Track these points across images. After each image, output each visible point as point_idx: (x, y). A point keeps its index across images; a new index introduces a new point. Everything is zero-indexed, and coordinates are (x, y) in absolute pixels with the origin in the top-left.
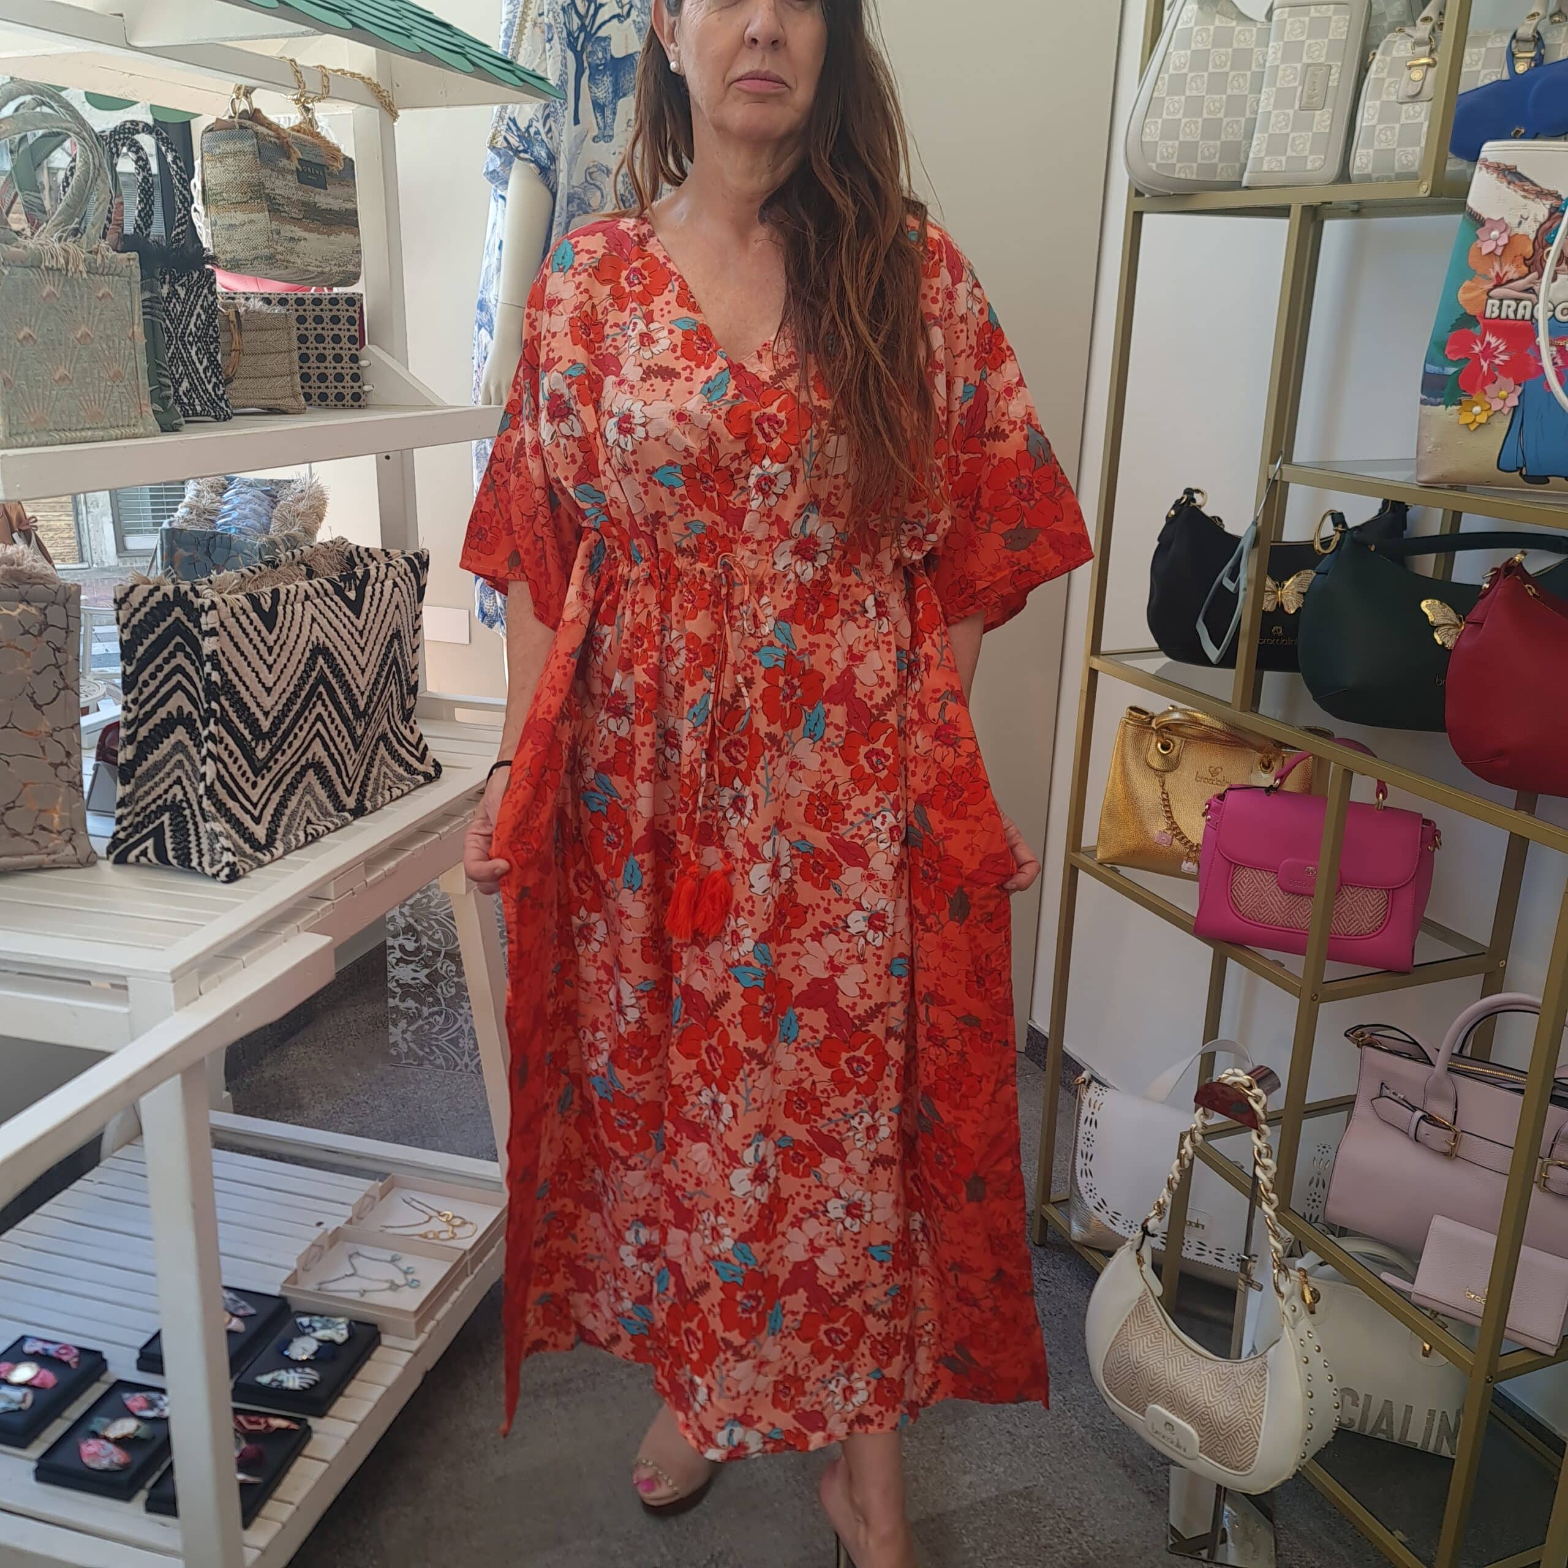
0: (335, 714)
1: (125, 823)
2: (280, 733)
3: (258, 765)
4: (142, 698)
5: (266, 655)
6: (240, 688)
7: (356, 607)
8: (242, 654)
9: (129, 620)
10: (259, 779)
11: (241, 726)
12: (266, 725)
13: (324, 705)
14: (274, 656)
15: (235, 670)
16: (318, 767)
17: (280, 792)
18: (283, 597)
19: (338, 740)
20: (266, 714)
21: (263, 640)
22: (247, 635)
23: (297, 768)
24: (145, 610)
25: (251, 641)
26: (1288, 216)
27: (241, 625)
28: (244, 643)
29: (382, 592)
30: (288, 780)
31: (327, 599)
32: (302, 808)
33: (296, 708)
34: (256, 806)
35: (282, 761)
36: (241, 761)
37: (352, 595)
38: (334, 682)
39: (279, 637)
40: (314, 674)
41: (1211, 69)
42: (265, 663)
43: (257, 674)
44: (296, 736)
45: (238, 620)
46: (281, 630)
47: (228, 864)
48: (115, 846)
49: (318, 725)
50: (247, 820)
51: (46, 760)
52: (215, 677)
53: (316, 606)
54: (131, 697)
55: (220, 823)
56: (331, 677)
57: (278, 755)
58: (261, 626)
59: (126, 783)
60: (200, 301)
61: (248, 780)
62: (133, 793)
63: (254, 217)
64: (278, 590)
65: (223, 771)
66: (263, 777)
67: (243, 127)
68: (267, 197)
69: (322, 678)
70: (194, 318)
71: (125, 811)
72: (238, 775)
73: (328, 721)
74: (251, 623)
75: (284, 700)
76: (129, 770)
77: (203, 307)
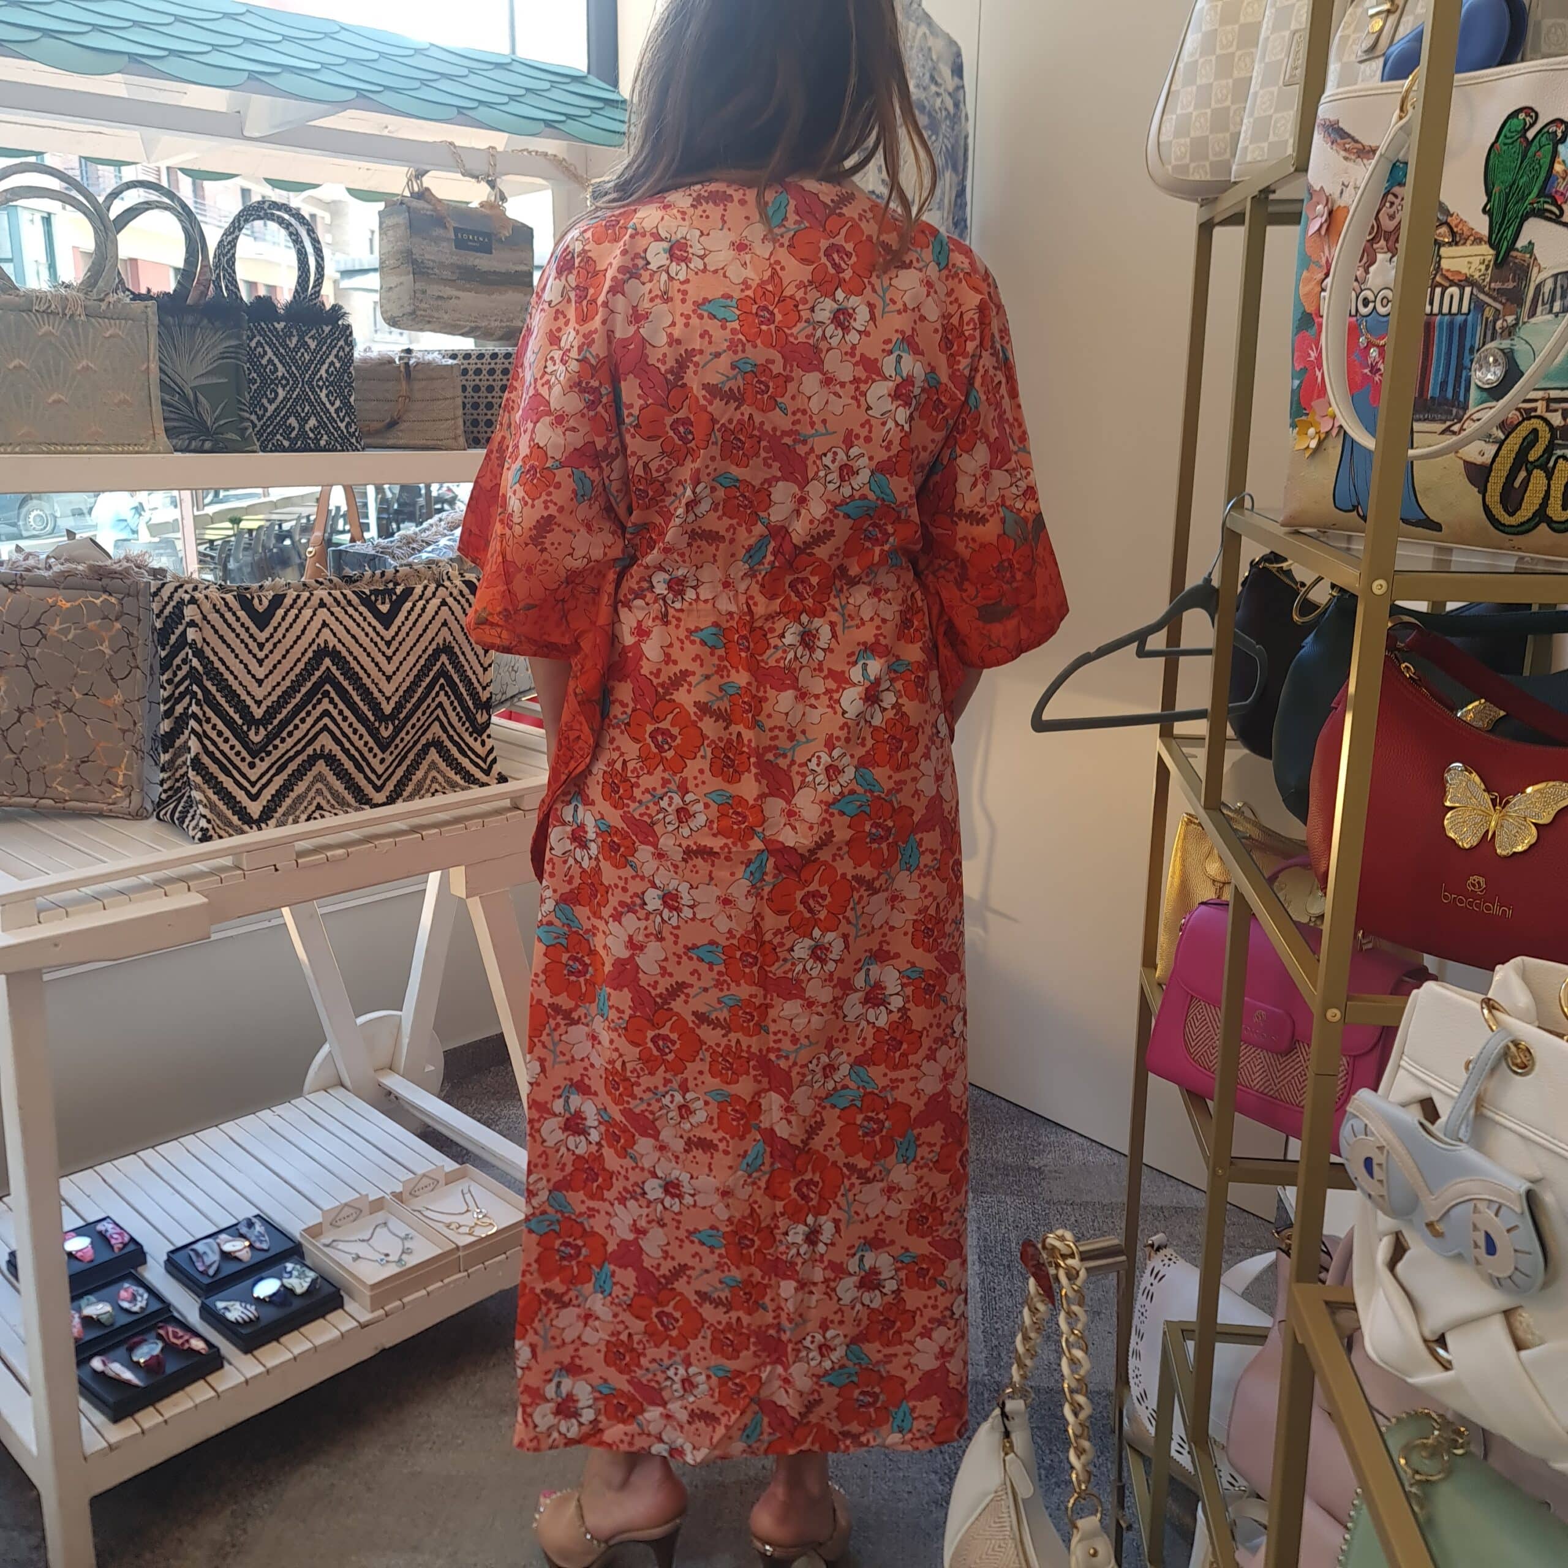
0: (347, 712)
1: (166, 786)
2: (276, 722)
3: (254, 748)
4: (177, 680)
5: (256, 650)
6: (227, 675)
7: (387, 620)
8: (229, 646)
9: (162, 611)
10: (257, 761)
11: (231, 711)
12: (258, 713)
13: (332, 701)
14: (266, 651)
15: (221, 659)
16: (331, 760)
17: (284, 775)
18: (288, 601)
19: (355, 738)
20: (259, 703)
21: (251, 636)
22: (233, 630)
23: (303, 757)
24: (172, 604)
25: (238, 636)
27: (225, 621)
28: (230, 637)
29: (423, 609)
30: (292, 766)
31: (350, 610)
32: (312, 794)
33: (294, 702)
34: (253, 784)
35: (283, 748)
36: (233, 741)
37: (384, 608)
38: (345, 684)
39: (272, 636)
40: (318, 674)
41: (1218, 51)
42: (255, 656)
43: (246, 666)
44: (296, 727)
45: (222, 616)
46: (276, 629)
47: (202, 829)
48: (159, 804)
49: (326, 720)
50: (241, 796)
51: (118, 725)
52: (195, 662)
53: (332, 614)
54: (165, 678)
55: (204, 792)
56: (341, 678)
57: (277, 742)
58: (249, 623)
59: (165, 751)
60: (335, 352)
61: (243, 760)
62: (172, 761)
63: (403, 279)
64: (285, 596)
65: (211, 748)
66: (262, 760)
67: (402, 203)
68: (414, 262)
69: (328, 677)
70: (325, 366)
71: (163, 775)
72: (231, 754)
73: (339, 719)
74: (238, 619)
75: (279, 691)
76: (168, 741)
77: (336, 356)
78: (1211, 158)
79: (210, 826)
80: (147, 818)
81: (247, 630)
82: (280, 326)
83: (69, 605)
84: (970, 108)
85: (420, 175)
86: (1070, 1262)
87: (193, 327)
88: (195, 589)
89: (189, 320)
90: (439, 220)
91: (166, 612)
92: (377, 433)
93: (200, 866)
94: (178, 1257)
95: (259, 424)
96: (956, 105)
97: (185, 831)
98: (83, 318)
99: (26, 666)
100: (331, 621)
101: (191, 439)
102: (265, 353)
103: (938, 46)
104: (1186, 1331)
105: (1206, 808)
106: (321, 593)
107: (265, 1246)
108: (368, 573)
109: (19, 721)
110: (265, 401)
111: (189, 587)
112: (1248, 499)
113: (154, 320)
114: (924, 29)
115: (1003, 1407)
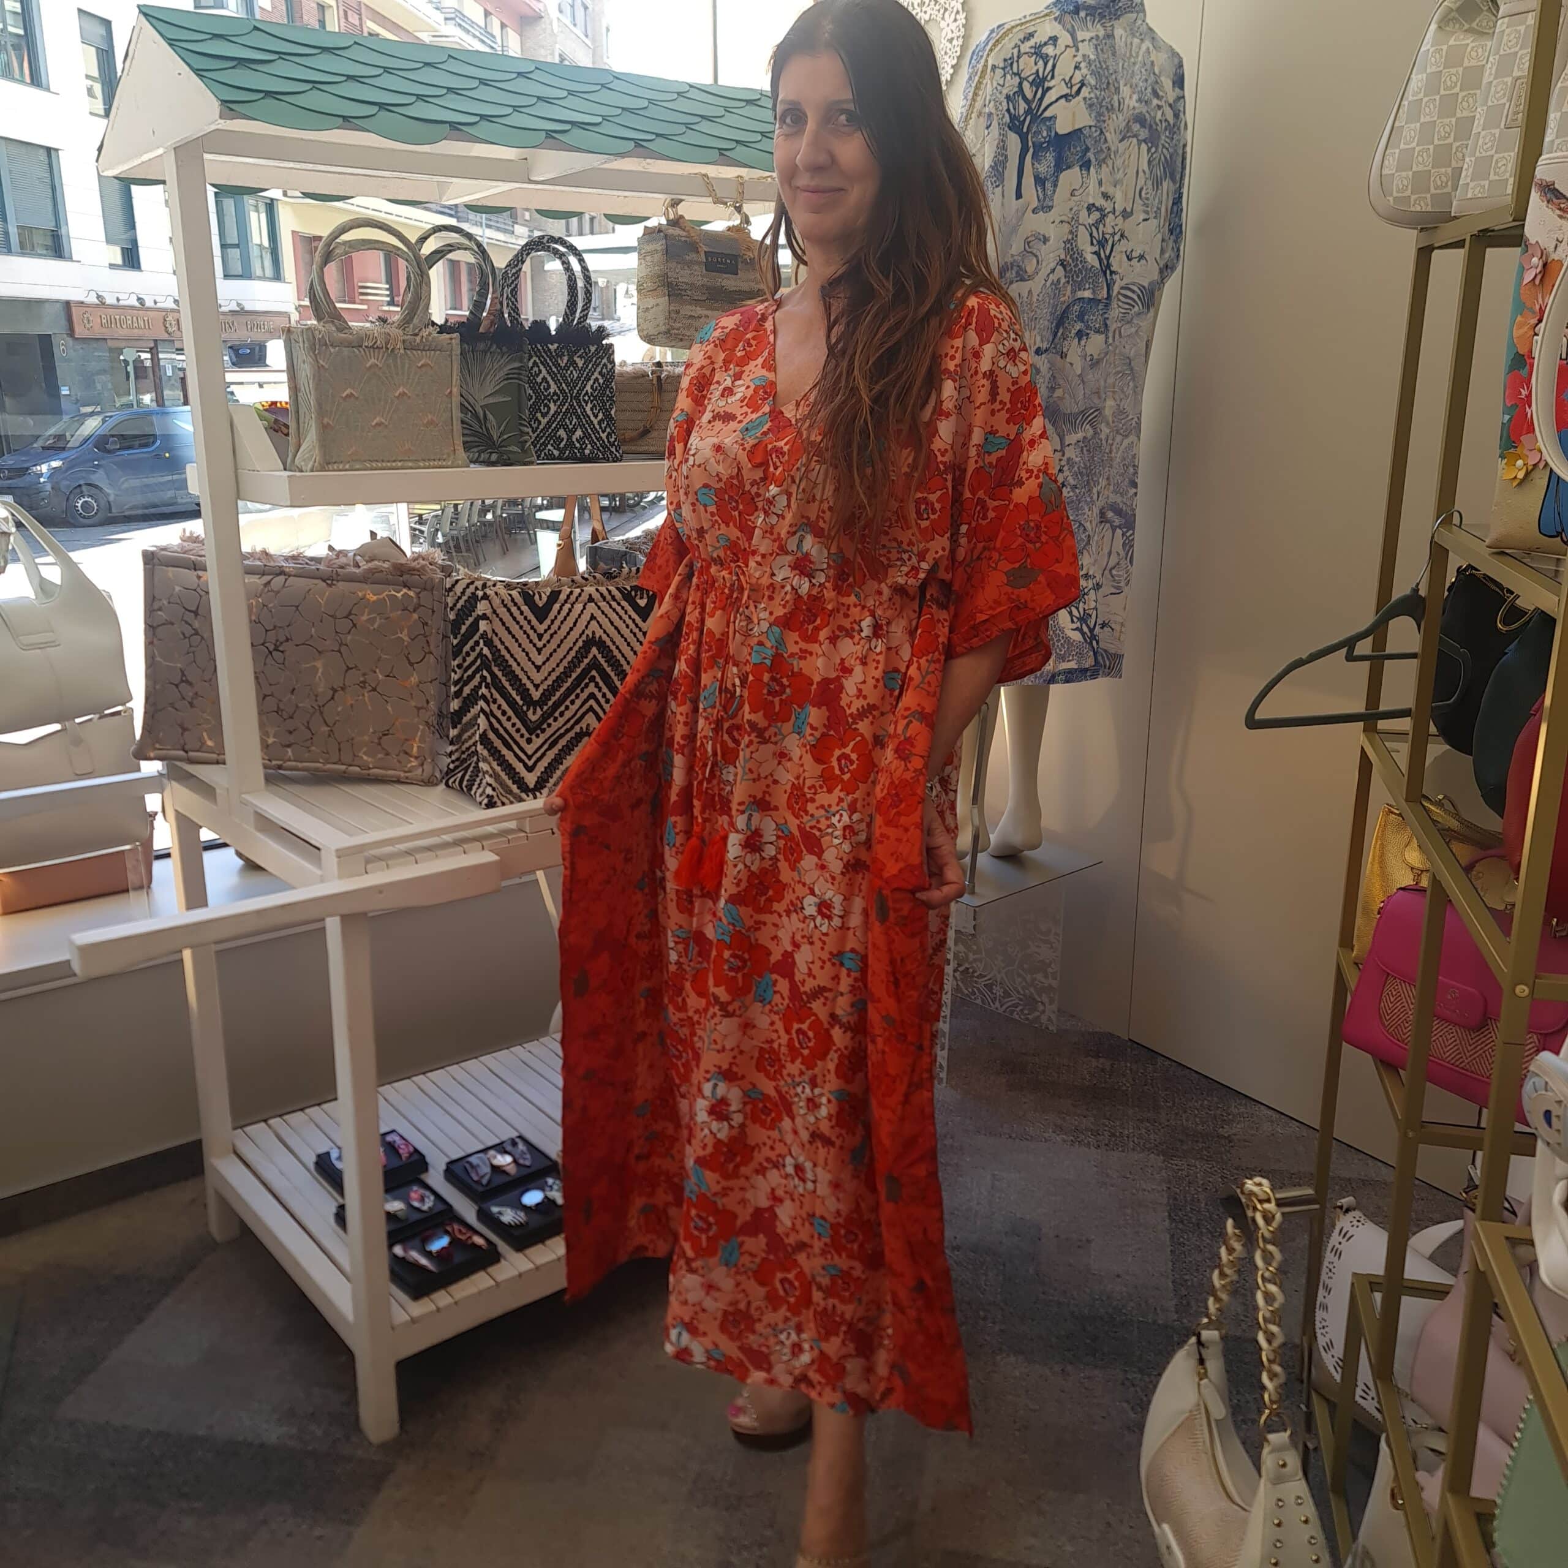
0: (609, 695)
1: (453, 757)
2: (550, 703)
3: (531, 725)
4: (466, 664)
5: (536, 640)
6: (511, 662)
8: (513, 637)
9: (455, 605)
10: (533, 737)
11: (514, 693)
12: (536, 695)
13: (597, 685)
14: (544, 641)
15: (506, 648)
17: (555, 750)
18: (563, 597)
20: (537, 687)
21: (532, 628)
22: (518, 623)
23: (572, 734)
24: (464, 598)
25: (521, 627)
26: (1463, 247)
27: (512, 615)
28: (515, 628)
30: (563, 742)
31: (614, 604)
33: (566, 685)
34: (530, 757)
35: (555, 726)
36: (515, 720)
37: (642, 603)
38: (609, 670)
39: (549, 627)
40: (586, 661)
41: (1442, 92)
42: (535, 645)
43: (527, 655)
44: (567, 708)
45: (509, 610)
46: (552, 622)
47: (488, 796)
48: (447, 773)
49: (592, 702)
50: (519, 767)
51: (413, 703)
52: (486, 651)
53: (599, 608)
54: (456, 663)
55: (489, 764)
56: (605, 665)
57: (551, 721)
58: (531, 617)
59: (454, 727)
60: (599, 369)
61: (522, 736)
62: (459, 736)
63: (659, 300)
64: (560, 592)
65: (497, 725)
66: (538, 736)
67: (660, 231)
68: (669, 285)
69: (595, 665)
70: (591, 382)
71: (453, 748)
72: (512, 731)
73: (602, 701)
74: (522, 613)
75: (554, 676)
76: (456, 718)
77: (600, 373)
78: (1433, 191)
79: (494, 794)
80: (437, 785)
81: (529, 622)
82: (553, 347)
83: (375, 598)
84: (1189, 117)
85: (675, 203)
86: (1266, 1206)
87: (485, 352)
88: (484, 586)
89: (481, 346)
90: (693, 247)
91: (459, 606)
92: (632, 440)
93: (490, 829)
94: (457, 1169)
95: (534, 436)
96: (1176, 116)
97: (472, 798)
98: (402, 351)
99: (339, 651)
100: (598, 614)
101: (480, 452)
102: (540, 371)
103: (1160, 59)
104: (1373, 1283)
105: (1407, 800)
106: (590, 589)
107: (528, 1163)
108: (626, 570)
109: (333, 698)
110: (539, 415)
111: (479, 584)
112: (1456, 516)
113: (457, 351)
114: (1147, 44)
115: (1199, 1336)
